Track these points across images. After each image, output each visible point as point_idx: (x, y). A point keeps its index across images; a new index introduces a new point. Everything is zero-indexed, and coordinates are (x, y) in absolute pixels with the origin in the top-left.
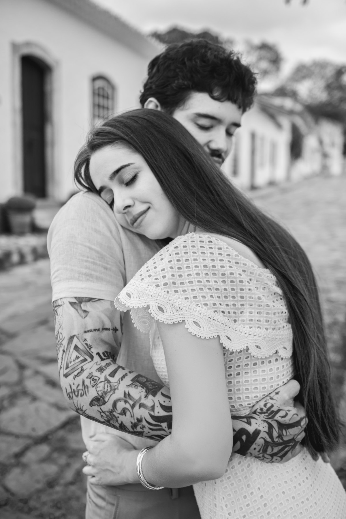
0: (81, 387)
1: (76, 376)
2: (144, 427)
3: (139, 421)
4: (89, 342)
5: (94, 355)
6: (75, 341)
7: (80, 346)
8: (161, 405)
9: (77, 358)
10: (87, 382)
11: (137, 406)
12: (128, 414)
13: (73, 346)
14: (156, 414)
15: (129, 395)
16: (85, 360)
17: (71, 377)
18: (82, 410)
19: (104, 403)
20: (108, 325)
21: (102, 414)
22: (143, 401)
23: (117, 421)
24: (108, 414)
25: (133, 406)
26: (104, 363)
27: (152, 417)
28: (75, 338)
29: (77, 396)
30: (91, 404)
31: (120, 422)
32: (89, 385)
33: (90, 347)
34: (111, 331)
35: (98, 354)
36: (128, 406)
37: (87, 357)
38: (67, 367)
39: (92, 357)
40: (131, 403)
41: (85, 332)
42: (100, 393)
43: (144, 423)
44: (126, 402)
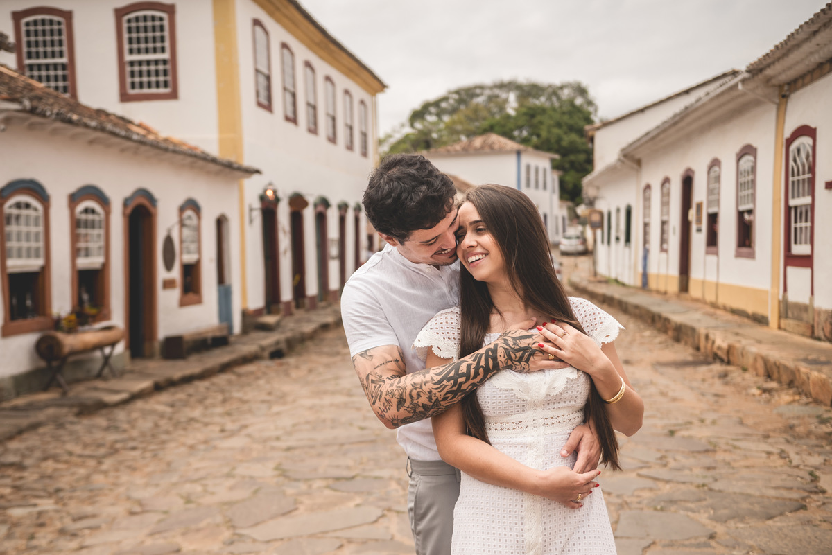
0: (386, 404)
1: (380, 399)
2: (435, 394)
3: (430, 392)
4: (379, 374)
5: (385, 379)
6: (371, 377)
7: (374, 379)
8: (436, 374)
9: (375, 387)
10: (388, 398)
11: (423, 386)
12: (422, 394)
13: (370, 381)
14: (436, 381)
15: (415, 384)
16: (381, 385)
17: (377, 401)
18: (395, 419)
19: (405, 401)
20: (390, 358)
21: (408, 410)
22: (424, 380)
23: (419, 405)
24: (411, 406)
25: (421, 388)
26: (392, 381)
27: (435, 384)
28: (370, 376)
29: (387, 412)
30: (398, 410)
31: (421, 405)
32: (390, 398)
33: (381, 376)
34: (393, 362)
35: (388, 378)
36: (418, 390)
37: (381, 383)
38: (372, 397)
39: (384, 382)
40: (419, 386)
41: (375, 368)
42: (399, 397)
43: (434, 391)
44: (416, 389)
